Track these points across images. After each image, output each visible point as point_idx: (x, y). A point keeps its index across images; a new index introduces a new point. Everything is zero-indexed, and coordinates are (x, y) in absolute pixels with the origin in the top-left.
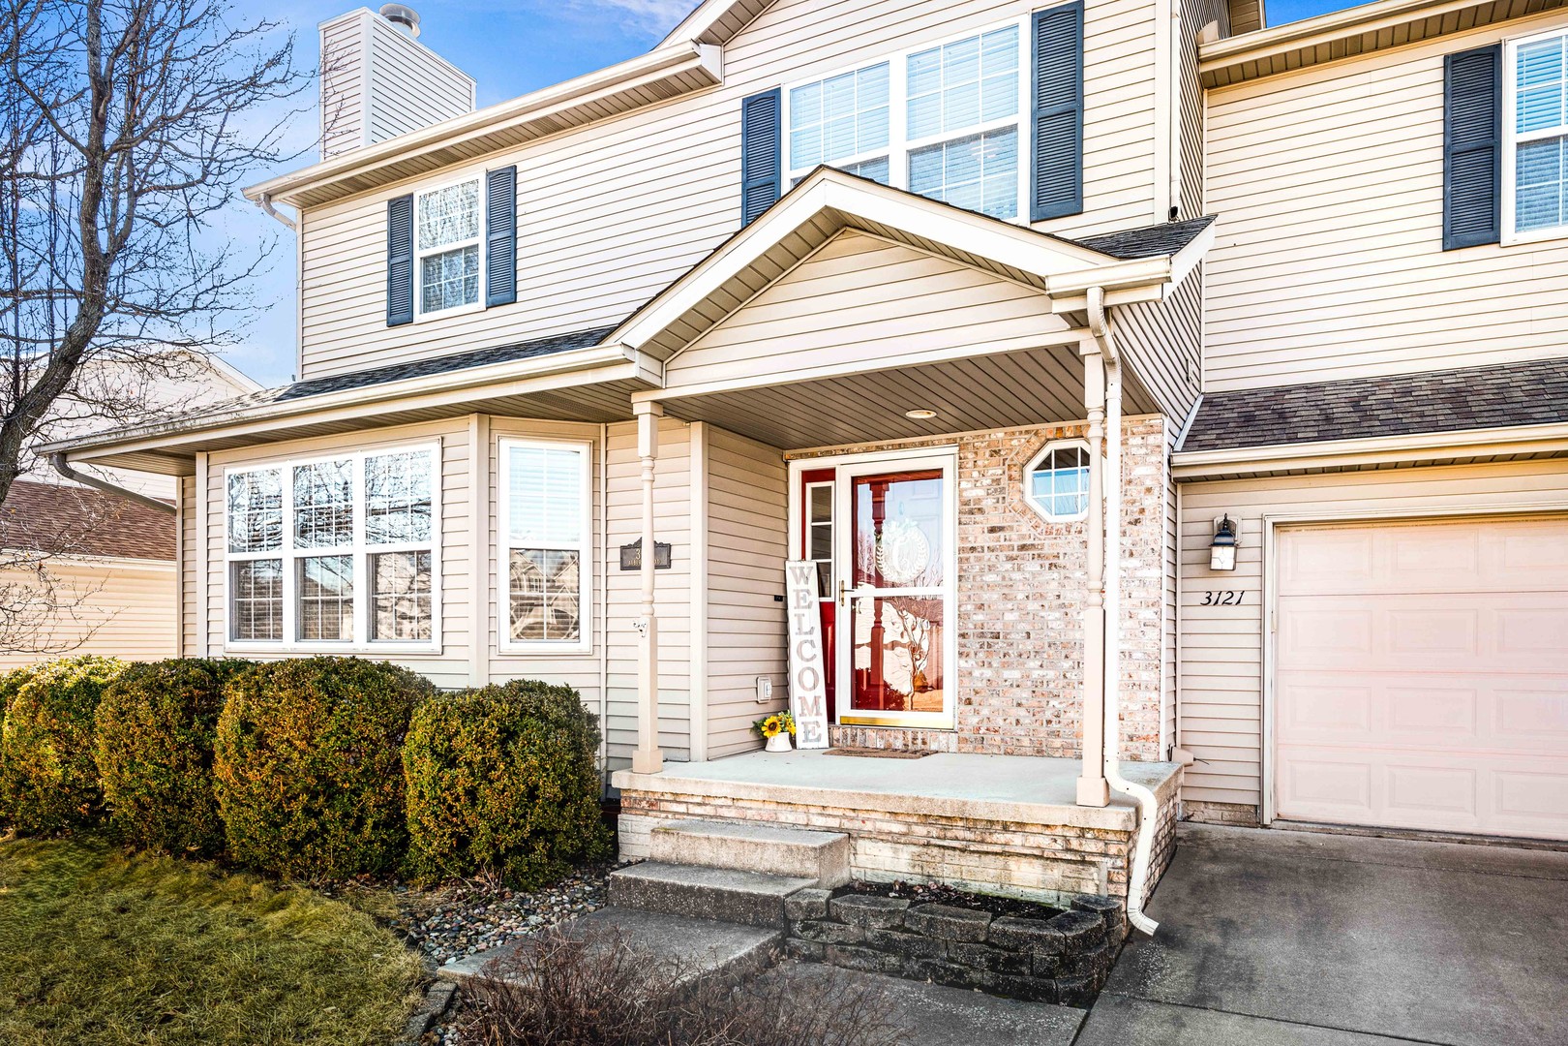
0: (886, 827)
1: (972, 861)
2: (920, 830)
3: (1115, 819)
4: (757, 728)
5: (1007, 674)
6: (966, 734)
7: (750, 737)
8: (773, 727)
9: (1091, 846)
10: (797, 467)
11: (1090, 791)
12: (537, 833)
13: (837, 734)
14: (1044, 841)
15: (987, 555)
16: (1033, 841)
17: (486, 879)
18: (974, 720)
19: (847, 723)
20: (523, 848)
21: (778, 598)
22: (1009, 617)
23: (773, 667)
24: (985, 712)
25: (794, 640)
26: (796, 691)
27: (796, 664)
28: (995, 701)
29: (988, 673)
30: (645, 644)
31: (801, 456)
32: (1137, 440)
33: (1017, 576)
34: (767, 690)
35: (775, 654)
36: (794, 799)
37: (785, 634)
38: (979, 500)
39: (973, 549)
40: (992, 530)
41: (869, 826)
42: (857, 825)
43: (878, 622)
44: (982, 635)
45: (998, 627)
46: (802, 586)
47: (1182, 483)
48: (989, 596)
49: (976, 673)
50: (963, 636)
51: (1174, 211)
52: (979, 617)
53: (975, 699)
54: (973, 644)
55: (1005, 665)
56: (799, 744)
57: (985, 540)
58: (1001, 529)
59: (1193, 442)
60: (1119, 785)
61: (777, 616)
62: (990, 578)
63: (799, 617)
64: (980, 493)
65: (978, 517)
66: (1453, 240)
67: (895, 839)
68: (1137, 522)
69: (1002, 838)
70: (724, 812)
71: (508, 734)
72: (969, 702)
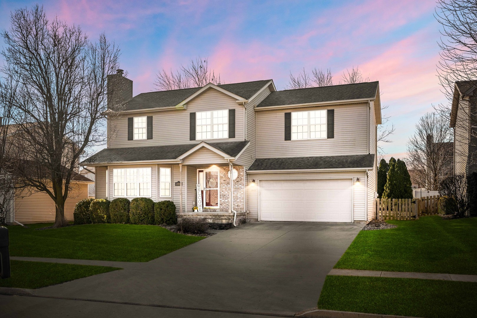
0: (210, 217)
1: (219, 220)
2: (213, 217)
3: (232, 214)
4: (193, 209)
5: (226, 201)
6: (221, 209)
7: (192, 210)
8: (195, 208)
9: (230, 218)
10: (198, 170)
11: (230, 212)
12: (171, 218)
13: (204, 210)
14: (226, 217)
15: (223, 184)
16: (225, 217)
17: (165, 224)
18: (222, 207)
19: (205, 208)
20: (169, 220)
21: (195, 190)
22: (226, 193)
23: (195, 200)
24: (223, 206)
25: (198, 196)
26: (198, 204)
27: (198, 200)
28: (224, 204)
29: (224, 200)
30: (181, 196)
31: (198, 169)
32: (241, 169)
33: (227, 187)
34: (194, 203)
35: (195, 198)
36: (199, 214)
37: (196, 195)
38: (222, 176)
39: (222, 183)
40: (224, 181)
41: (208, 217)
42: (206, 217)
43: (210, 194)
44: (223, 195)
45: (225, 194)
46: (199, 188)
47: (248, 174)
48: (224, 190)
49: (222, 201)
50: (220, 195)
51: (245, 139)
52: (222, 193)
53: (222, 204)
54: (222, 196)
55: (226, 199)
56: (199, 211)
57: (223, 182)
58: (225, 180)
59: (250, 169)
60: (233, 211)
61: (195, 192)
62: (224, 187)
63: (198, 192)
64: (222, 175)
65: (222, 179)
66: (286, 139)
67: (210, 219)
68: (241, 180)
69: (221, 217)
70: (191, 217)
71: (167, 207)
72: (221, 205)
